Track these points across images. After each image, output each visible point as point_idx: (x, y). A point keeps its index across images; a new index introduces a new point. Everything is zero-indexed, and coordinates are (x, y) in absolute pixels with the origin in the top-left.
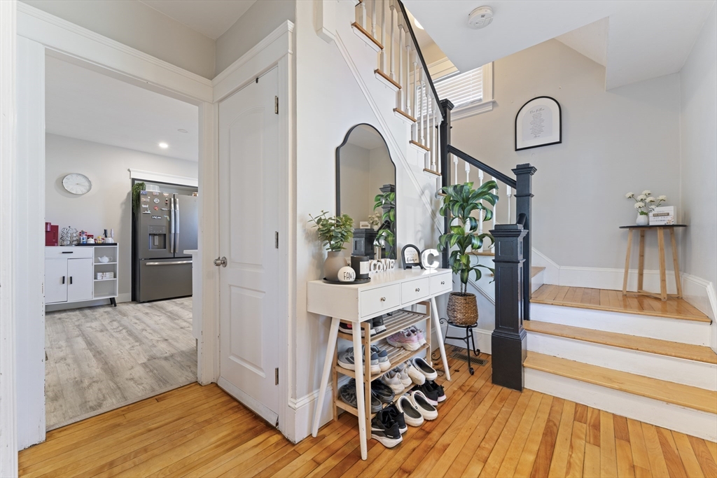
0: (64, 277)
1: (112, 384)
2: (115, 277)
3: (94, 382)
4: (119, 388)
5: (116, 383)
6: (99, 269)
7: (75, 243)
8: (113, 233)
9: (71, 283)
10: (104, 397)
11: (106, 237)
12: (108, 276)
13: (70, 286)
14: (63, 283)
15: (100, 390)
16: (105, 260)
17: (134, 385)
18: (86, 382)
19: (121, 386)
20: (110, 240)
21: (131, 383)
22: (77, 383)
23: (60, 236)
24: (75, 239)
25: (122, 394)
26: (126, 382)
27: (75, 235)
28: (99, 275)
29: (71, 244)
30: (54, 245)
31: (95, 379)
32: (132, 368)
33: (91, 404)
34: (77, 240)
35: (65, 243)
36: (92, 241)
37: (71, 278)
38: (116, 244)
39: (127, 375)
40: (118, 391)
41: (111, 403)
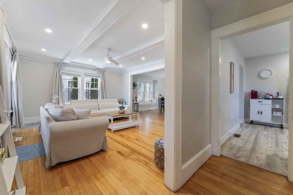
0: (259, 111)
1: (249, 154)
2: (283, 114)
3: (244, 151)
4: (250, 157)
5: (250, 155)
6: (274, 110)
7: (264, 98)
8: (282, 94)
9: (262, 114)
10: (242, 157)
11: (278, 95)
12: (279, 114)
13: (261, 115)
14: (259, 113)
15: (243, 154)
16: (278, 106)
17: (256, 159)
18: (242, 149)
19: (251, 157)
20: (281, 97)
21: (255, 158)
22: (240, 148)
23: (258, 95)
24: (264, 96)
25: (249, 159)
26: (254, 157)
27: (264, 95)
28: (274, 112)
29: (262, 99)
30: (255, 99)
31: (245, 150)
32: (262, 154)
33: (237, 156)
34: (265, 97)
35: (260, 98)
36: (271, 97)
37: (262, 112)
38: (283, 99)
39: (257, 155)
40: (248, 158)
41: (242, 160)
